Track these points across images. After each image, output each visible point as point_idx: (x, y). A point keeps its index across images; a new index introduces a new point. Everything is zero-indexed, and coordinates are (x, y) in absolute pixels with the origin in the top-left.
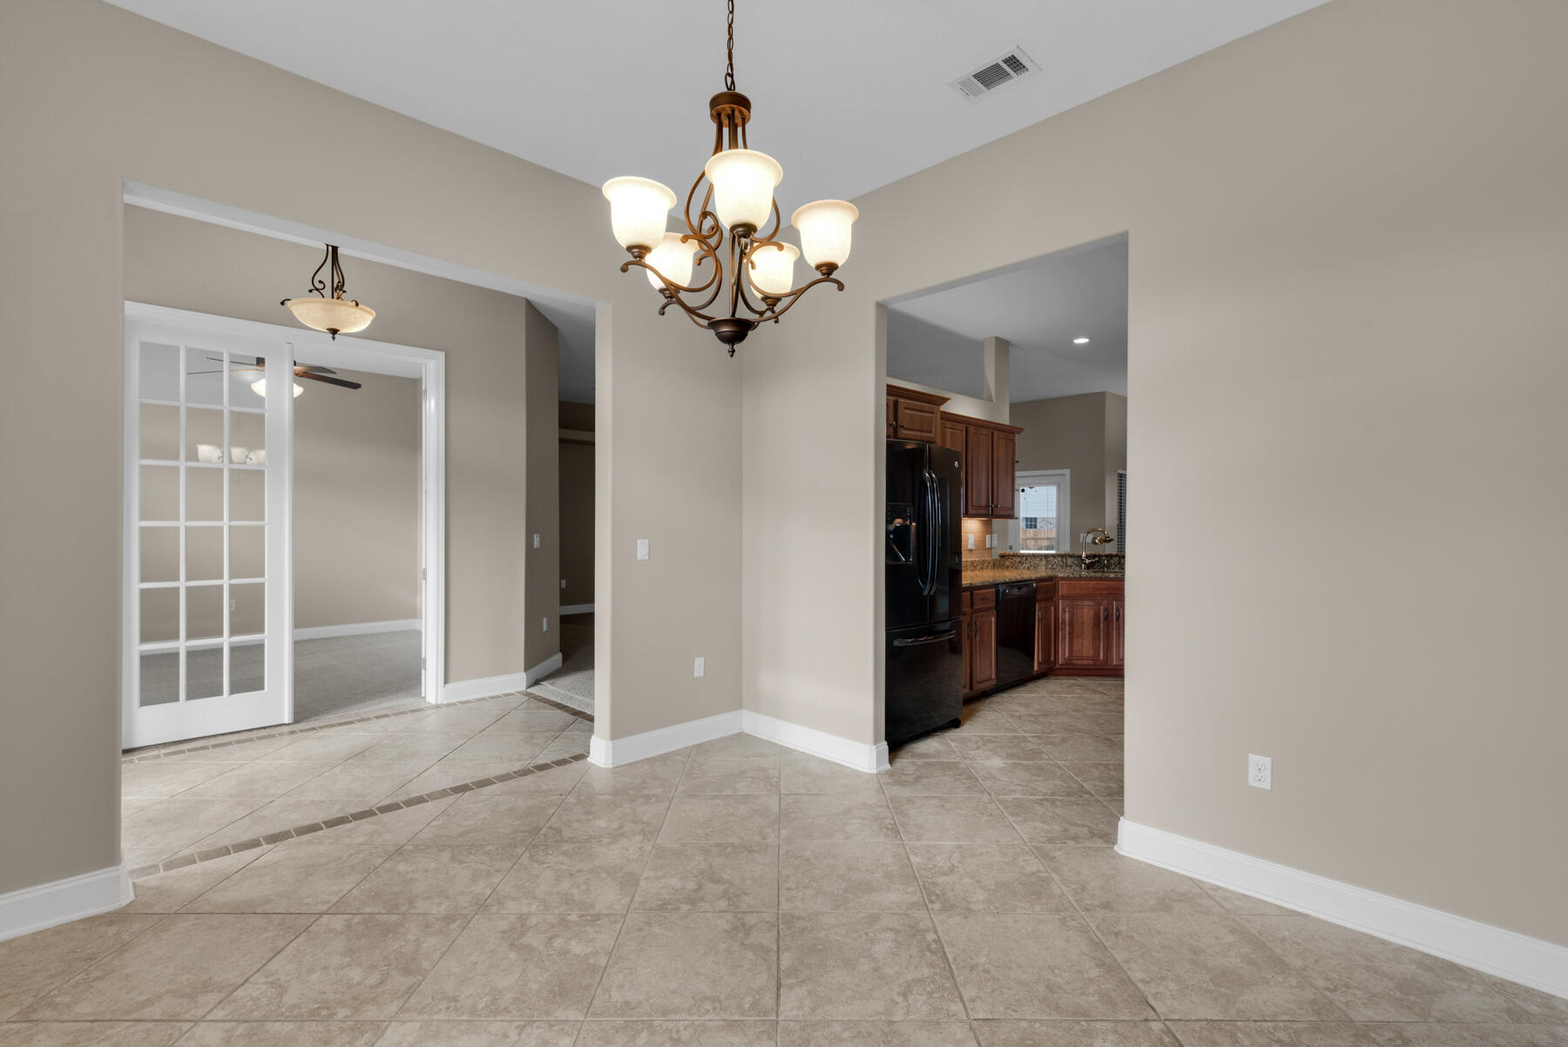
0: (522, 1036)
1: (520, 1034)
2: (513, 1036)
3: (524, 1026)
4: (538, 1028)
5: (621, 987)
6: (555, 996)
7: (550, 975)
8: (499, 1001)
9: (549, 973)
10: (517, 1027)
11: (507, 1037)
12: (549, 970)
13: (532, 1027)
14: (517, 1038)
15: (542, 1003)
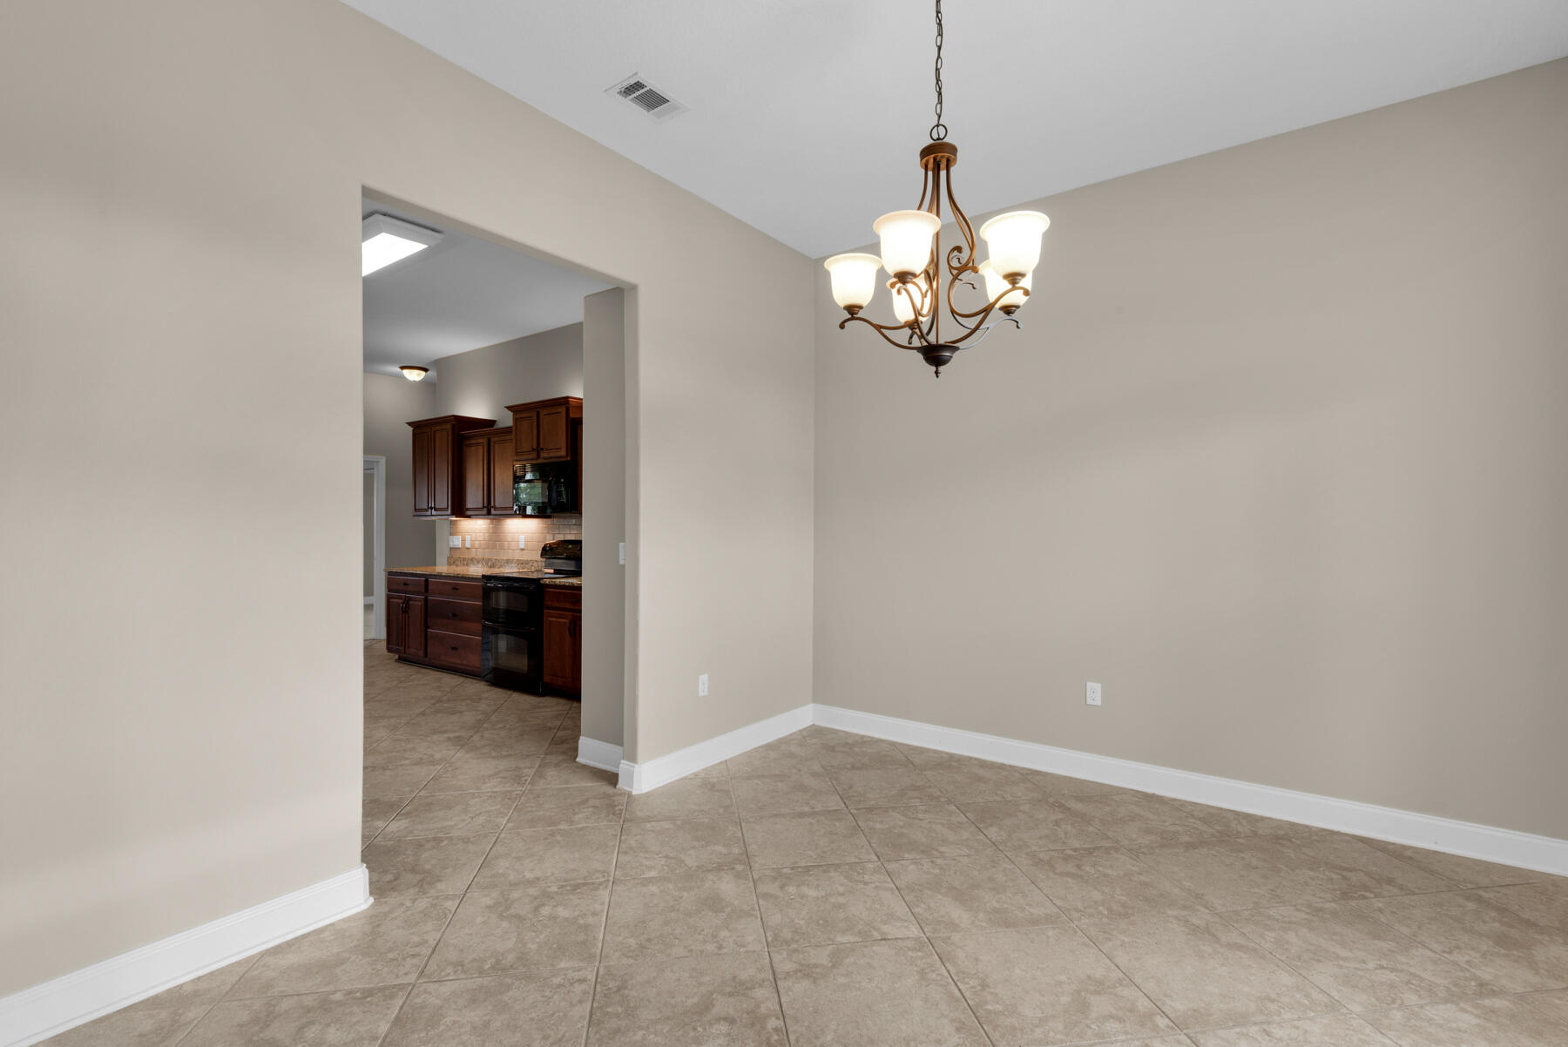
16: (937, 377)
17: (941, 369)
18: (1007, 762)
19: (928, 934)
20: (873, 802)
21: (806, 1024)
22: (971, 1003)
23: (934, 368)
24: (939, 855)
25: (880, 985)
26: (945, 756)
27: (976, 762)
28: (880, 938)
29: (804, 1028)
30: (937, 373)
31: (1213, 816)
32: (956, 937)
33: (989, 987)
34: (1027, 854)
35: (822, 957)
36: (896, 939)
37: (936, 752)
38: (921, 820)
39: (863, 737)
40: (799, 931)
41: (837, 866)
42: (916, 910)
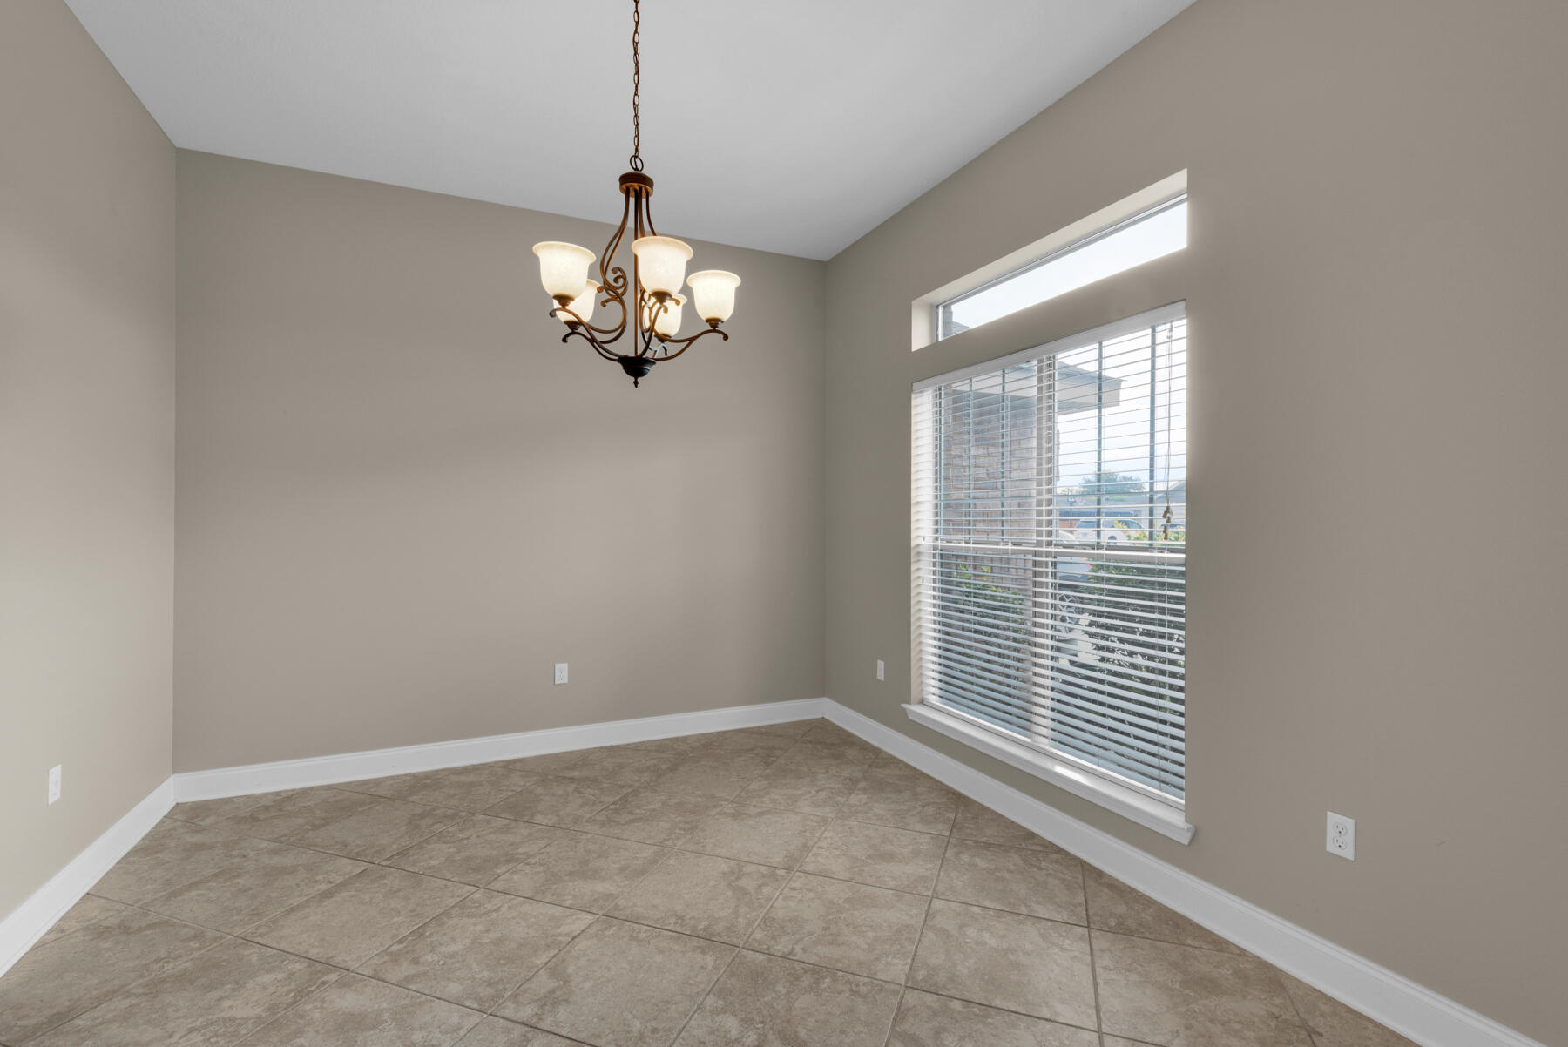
0: (791, 947)
1: (793, 949)
2: (798, 948)
3: (790, 954)
4: (779, 951)
5: (702, 968)
6: (762, 973)
7: (764, 997)
8: (812, 981)
9: (766, 999)
10: (795, 955)
11: (803, 949)
12: (766, 1003)
13: (783, 952)
14: (795, 946)
15: (774, 969)
16: (636, 386)
17: (639, 379)
18: (476, 762)
19: (601, 913)
20: (395, 846)
21: (607, 1031)
22: (688, 933)
23: (633, 379)
24: (524, 857)
25: (619, 967)
26: (408, 778)
27: (447, 773)
28: (570, 939)
29: (611, 1035)
30: (636, 383)
31: (662, 746)
32: (622, 902)
33: (684, 916)
34: (587, 821)
35: (544, 983)
36: (583, 931)
37: (392, 778)
38: (468, 838)
39: (278, 793)
40: (492, 981)
41: (447, 913)
42: (568, 903)
